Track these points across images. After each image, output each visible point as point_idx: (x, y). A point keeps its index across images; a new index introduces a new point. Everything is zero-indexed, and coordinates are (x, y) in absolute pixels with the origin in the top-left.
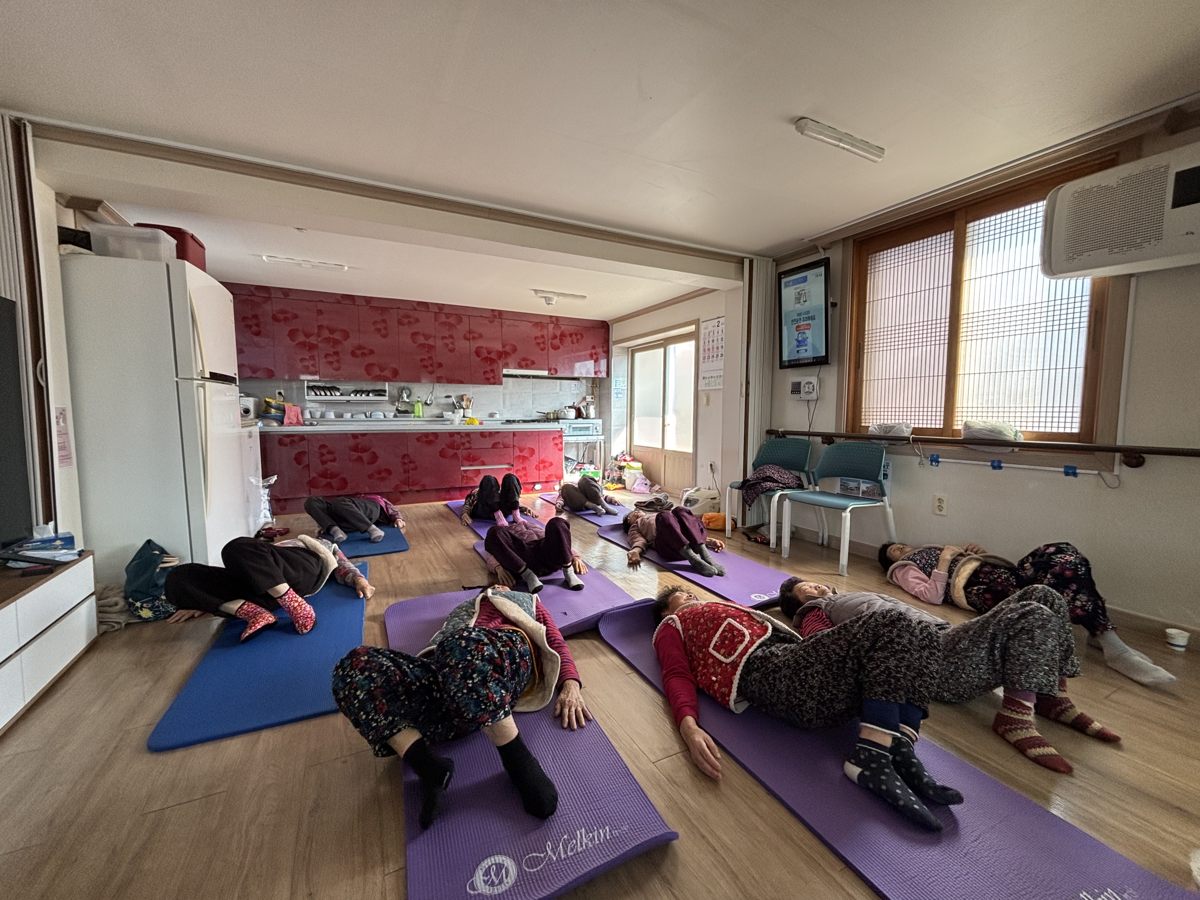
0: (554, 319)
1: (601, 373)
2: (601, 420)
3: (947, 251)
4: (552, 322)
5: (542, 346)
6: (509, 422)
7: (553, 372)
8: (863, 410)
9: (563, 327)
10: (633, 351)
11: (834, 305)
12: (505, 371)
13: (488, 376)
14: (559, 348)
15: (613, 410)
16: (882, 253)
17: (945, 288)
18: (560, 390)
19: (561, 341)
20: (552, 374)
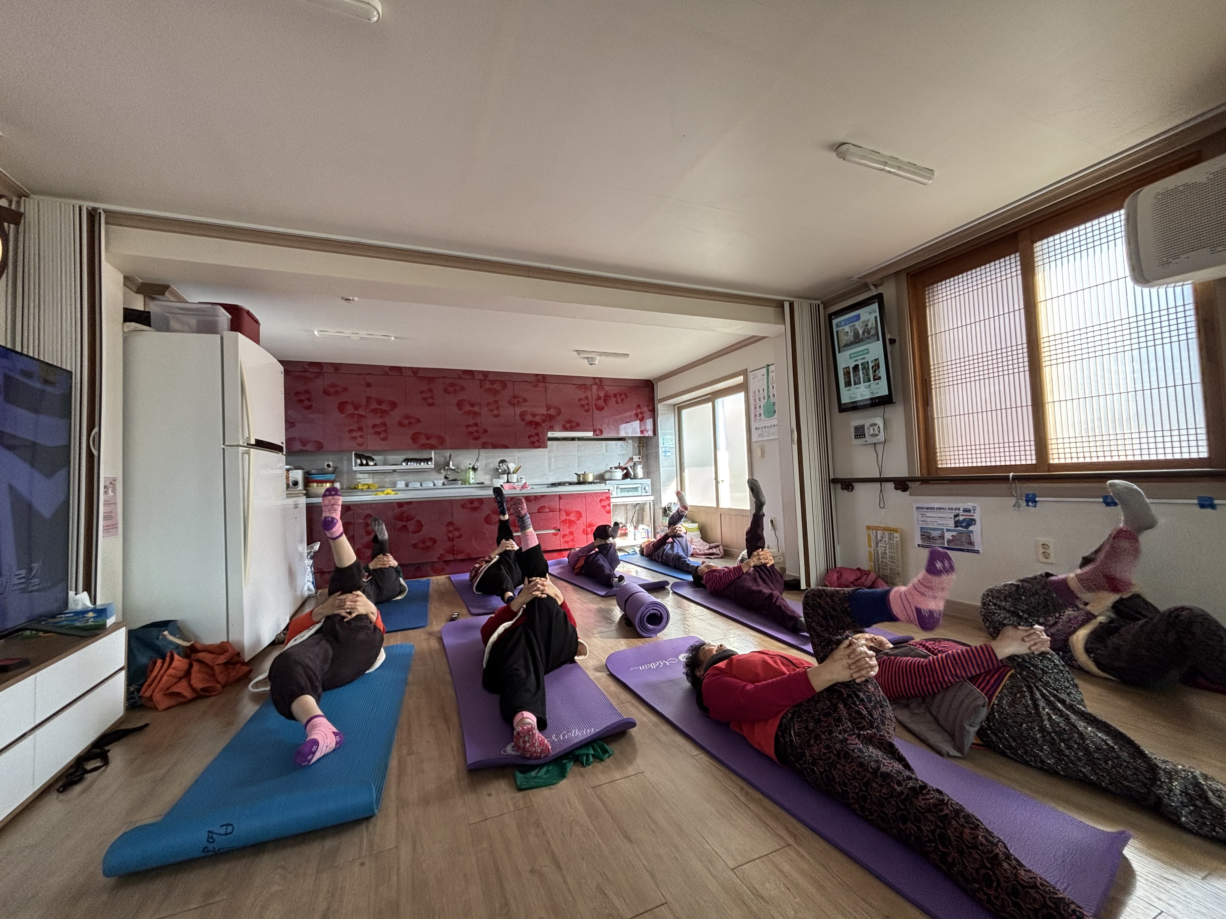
0: (597, 381)
1: (647, 432)
2: (650, 480)
3: (1014, 274)
4: (596, 384)
5: (586, 407)
6: (554, 485)
7: (598, 432)
8: (938, 450)
9: (607, 388)
10: (679, 408)
11: (892, 341)
12: (550, 434)
13: (533, 439)
14: (603, 408)
15: (661, 469)
16: (939, 284)
17: (1017, 313)
18: (606, 451)
19: (605, 401)
20: (597, 435)
